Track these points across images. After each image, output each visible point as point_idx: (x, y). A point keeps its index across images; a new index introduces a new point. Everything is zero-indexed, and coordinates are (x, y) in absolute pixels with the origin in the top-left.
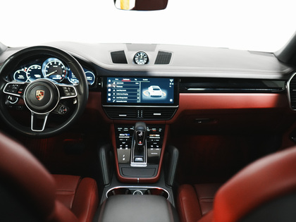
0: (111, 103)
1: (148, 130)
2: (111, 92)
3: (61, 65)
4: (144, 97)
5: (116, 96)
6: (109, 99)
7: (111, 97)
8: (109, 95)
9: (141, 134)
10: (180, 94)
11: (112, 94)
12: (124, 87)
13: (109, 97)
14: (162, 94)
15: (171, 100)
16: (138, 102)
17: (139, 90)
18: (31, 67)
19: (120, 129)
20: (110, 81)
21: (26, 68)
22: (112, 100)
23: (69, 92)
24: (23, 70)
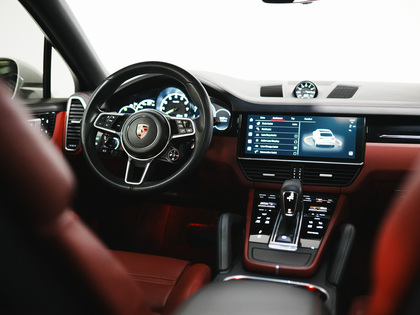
0: (251, 154)
1: (309, 199)
2: (253, 138)
3: (184, 100)
4: (305, 147)
5: (260, 143)
6: (249, 149)
7: (252, 145)
8: (250, 141)
9: (291, 198)
10: (368, 144)
11: (254, 141)
12: (274, 130)
13: (249, 145)
14: (336, 142)
15: (351, 153)
16: (295, 154)
17: (297, 136)
18: (143, 103)
19: (262, 196)
20: (251, 120)
21: (135, 104)
22: (253, 150)
23: (184, 127)
24: (131, 106)
